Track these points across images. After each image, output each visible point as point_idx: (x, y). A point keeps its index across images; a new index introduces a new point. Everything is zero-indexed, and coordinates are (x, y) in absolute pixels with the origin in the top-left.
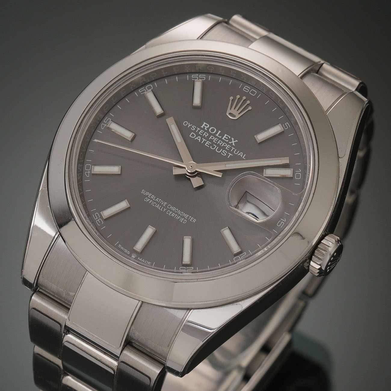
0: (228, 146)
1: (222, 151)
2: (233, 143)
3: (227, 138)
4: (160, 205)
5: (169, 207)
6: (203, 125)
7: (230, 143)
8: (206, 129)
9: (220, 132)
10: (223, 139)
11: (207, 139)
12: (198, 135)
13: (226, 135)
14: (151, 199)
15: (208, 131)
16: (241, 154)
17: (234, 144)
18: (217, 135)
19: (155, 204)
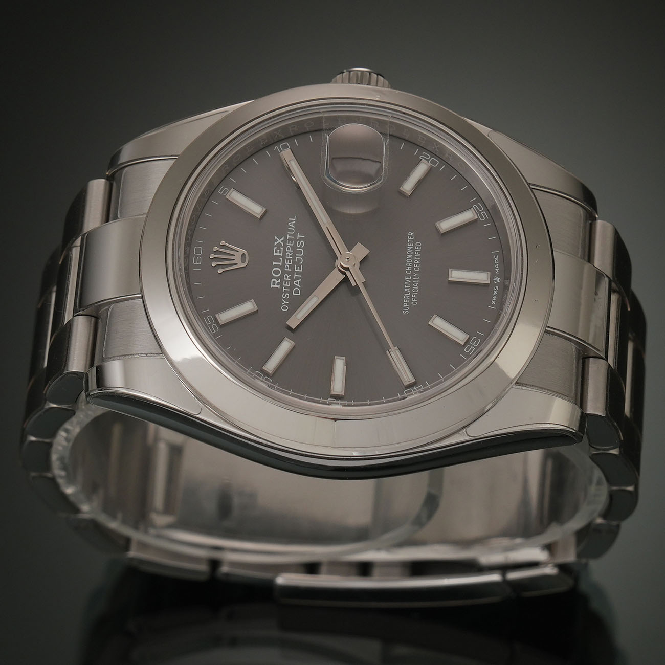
0: (289, 245)
1: (298, 248)
2: (281, 240)
3: (278, 250)
4: (412, 283)
5: (408, 271)
6: (276, 286)
7: (282, 244)
8: (279, 281)
9: (274, 263)
10: (281, 255)
11: (292, 273)
12: (293, 286)
13: (275, 254)
14: (411, 297)
15: (281, 277)
16: (291, 224)
17: (283, 239)
18: (281, 264)
19: (415, 290)
